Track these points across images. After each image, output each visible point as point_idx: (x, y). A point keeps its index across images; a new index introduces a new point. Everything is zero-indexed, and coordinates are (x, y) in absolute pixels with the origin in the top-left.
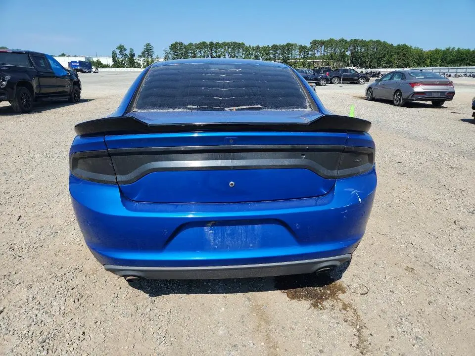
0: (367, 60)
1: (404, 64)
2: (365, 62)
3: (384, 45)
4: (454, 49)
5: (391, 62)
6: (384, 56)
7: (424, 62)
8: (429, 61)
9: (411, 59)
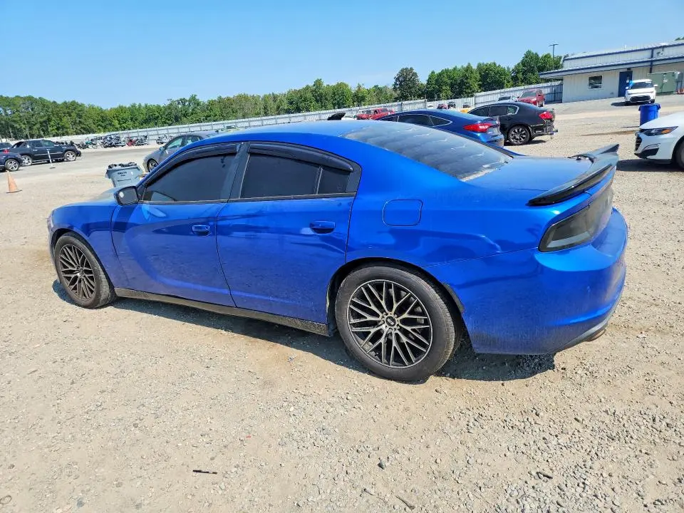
0: (23, 126)
1: (84, 129)
2: (20, 130)
3: (43, 103)
4: (140, 105)
5: (63, 127)
6: (49, 120)
7: (110, 124)
8: (116, 122)
9: (91, 121)
